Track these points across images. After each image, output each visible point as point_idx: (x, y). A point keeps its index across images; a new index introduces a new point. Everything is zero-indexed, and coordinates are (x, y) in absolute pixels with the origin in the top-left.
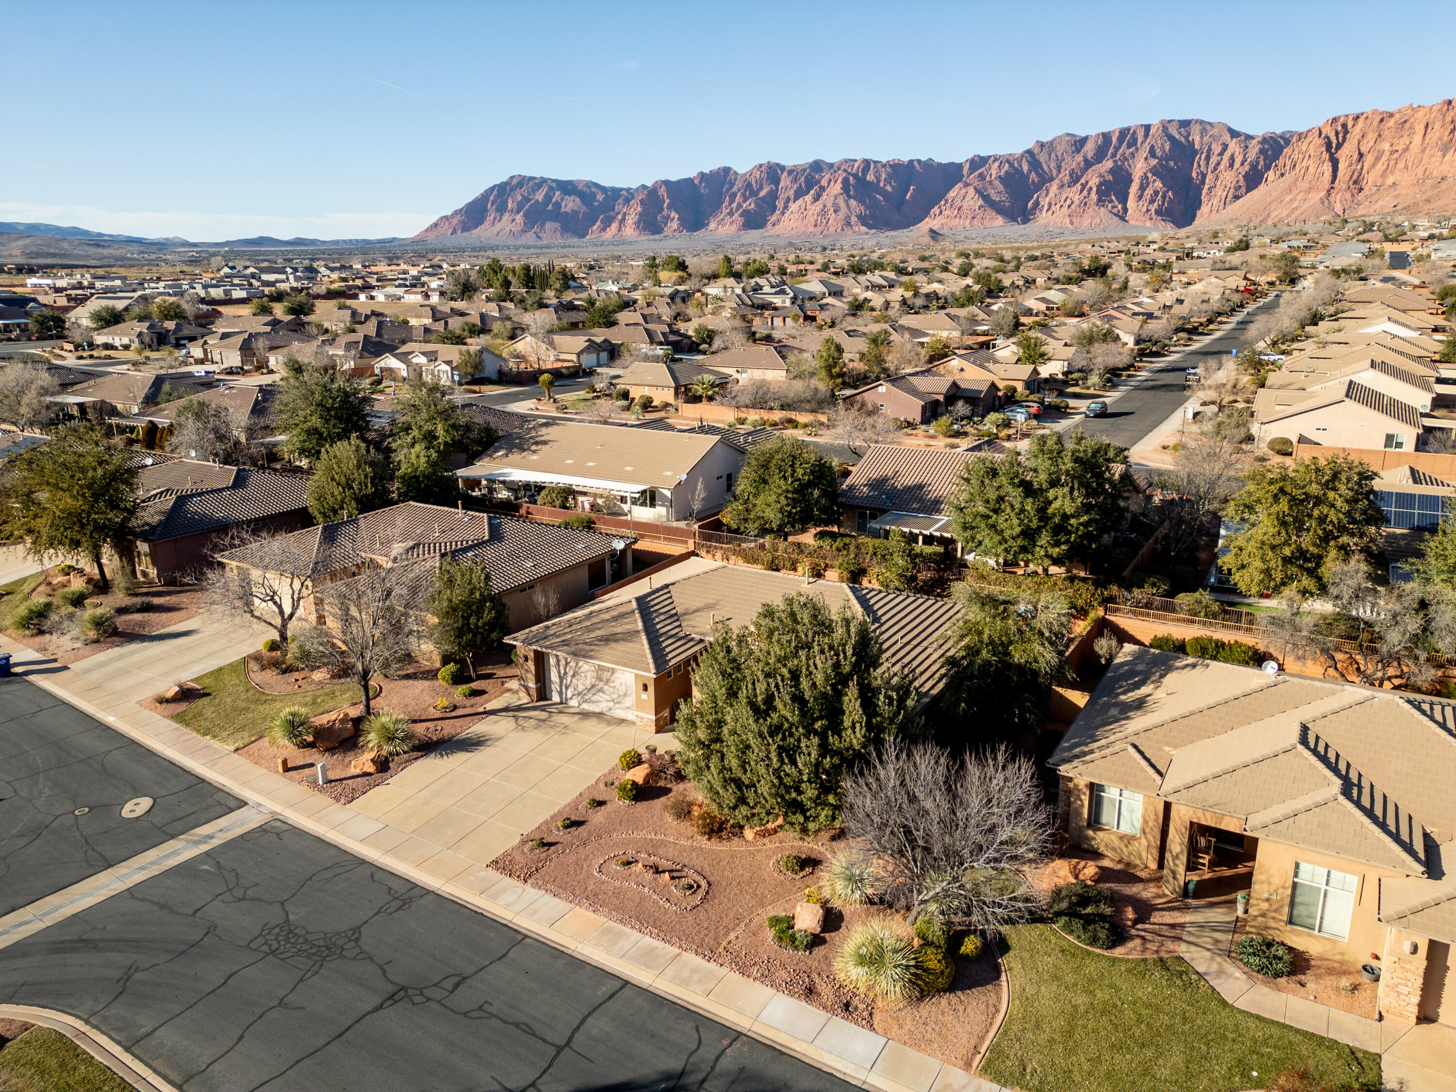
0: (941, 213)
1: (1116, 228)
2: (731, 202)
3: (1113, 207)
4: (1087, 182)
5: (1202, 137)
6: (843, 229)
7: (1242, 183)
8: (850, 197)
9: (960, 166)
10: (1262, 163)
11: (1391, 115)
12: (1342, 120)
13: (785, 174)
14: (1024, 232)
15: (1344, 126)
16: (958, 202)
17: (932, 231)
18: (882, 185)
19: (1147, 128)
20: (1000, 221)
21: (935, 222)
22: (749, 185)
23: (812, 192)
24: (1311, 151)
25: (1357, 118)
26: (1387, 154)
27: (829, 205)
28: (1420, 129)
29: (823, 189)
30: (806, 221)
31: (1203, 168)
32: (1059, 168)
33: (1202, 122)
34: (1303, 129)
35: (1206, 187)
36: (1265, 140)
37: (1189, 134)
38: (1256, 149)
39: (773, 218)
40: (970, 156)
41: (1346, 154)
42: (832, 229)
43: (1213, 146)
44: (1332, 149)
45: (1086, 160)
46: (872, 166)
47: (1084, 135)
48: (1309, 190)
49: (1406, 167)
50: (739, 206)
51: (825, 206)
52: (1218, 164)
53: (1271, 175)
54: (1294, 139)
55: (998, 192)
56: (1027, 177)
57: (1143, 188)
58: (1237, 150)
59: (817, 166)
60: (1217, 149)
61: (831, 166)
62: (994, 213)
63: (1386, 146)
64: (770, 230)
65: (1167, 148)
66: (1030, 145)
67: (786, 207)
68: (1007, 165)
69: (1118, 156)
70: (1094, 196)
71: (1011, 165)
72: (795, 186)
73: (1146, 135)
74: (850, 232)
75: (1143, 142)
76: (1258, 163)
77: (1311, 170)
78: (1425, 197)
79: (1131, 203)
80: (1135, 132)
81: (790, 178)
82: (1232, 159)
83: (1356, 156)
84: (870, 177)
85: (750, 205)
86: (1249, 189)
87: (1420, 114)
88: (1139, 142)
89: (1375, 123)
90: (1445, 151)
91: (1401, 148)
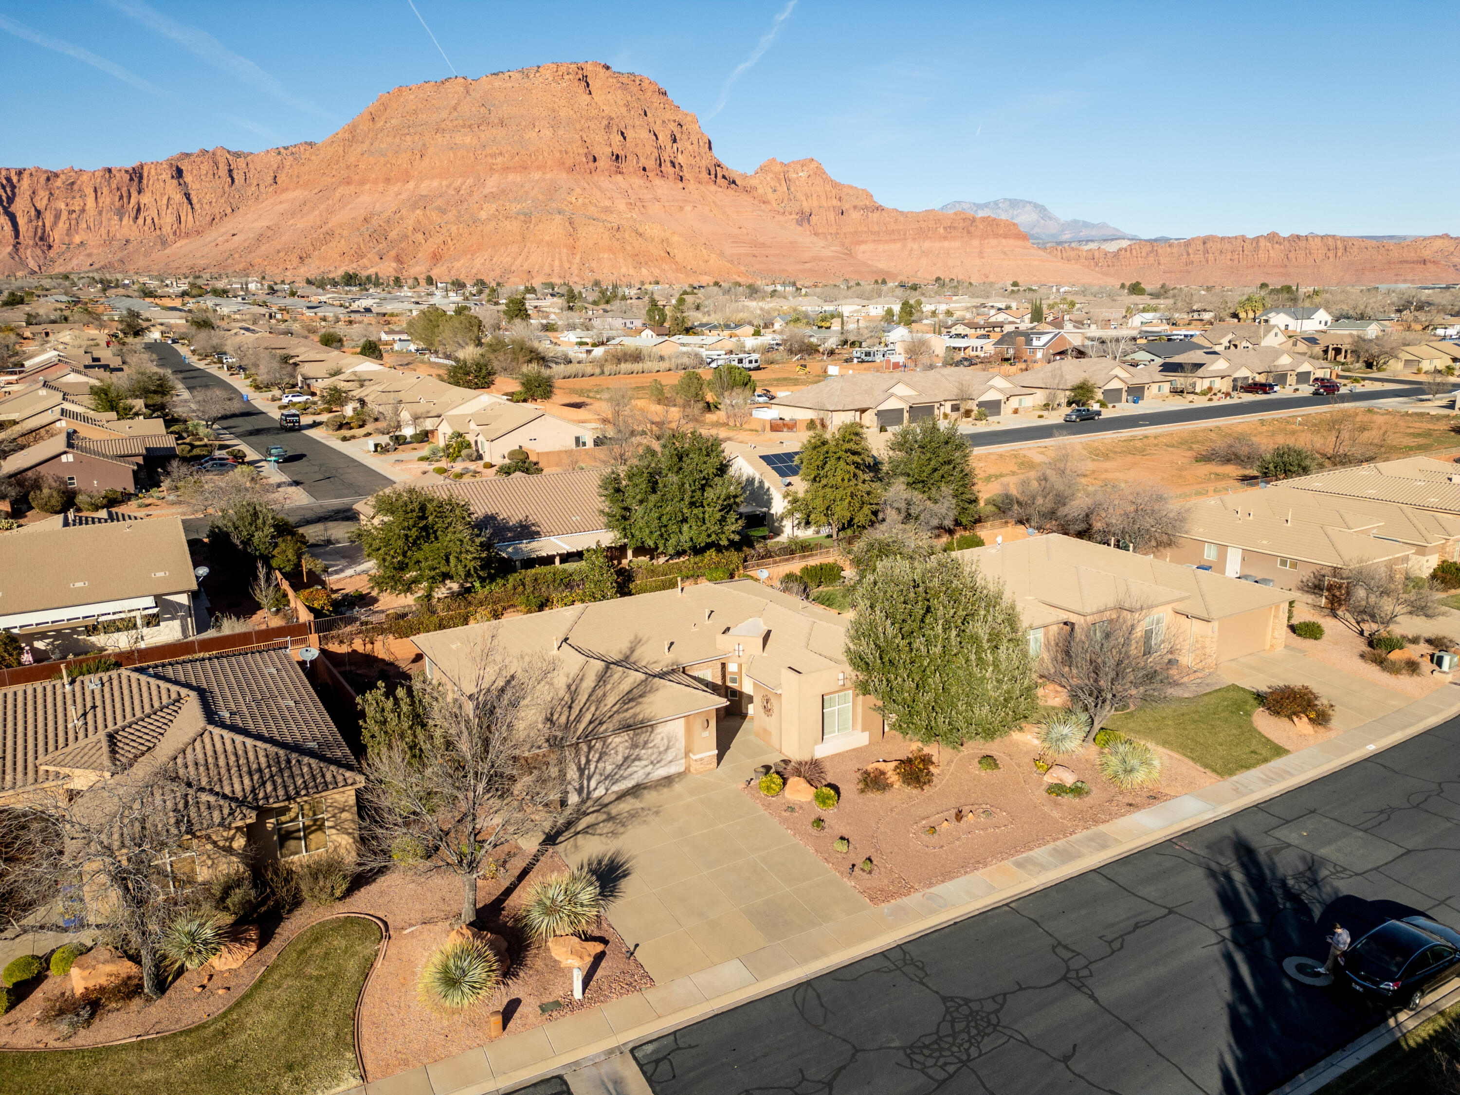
11: (56, 175)
15: (8, 180)
25: (20, 173)
26: (65, 213)
28: (89, 191)
41: (21, 209)
63: (62, 206)
78: (118, 257)
83: (33, 213)
87: (85, 178)
89: (42, 180)
90: (121, 215)
91: (77, 208)
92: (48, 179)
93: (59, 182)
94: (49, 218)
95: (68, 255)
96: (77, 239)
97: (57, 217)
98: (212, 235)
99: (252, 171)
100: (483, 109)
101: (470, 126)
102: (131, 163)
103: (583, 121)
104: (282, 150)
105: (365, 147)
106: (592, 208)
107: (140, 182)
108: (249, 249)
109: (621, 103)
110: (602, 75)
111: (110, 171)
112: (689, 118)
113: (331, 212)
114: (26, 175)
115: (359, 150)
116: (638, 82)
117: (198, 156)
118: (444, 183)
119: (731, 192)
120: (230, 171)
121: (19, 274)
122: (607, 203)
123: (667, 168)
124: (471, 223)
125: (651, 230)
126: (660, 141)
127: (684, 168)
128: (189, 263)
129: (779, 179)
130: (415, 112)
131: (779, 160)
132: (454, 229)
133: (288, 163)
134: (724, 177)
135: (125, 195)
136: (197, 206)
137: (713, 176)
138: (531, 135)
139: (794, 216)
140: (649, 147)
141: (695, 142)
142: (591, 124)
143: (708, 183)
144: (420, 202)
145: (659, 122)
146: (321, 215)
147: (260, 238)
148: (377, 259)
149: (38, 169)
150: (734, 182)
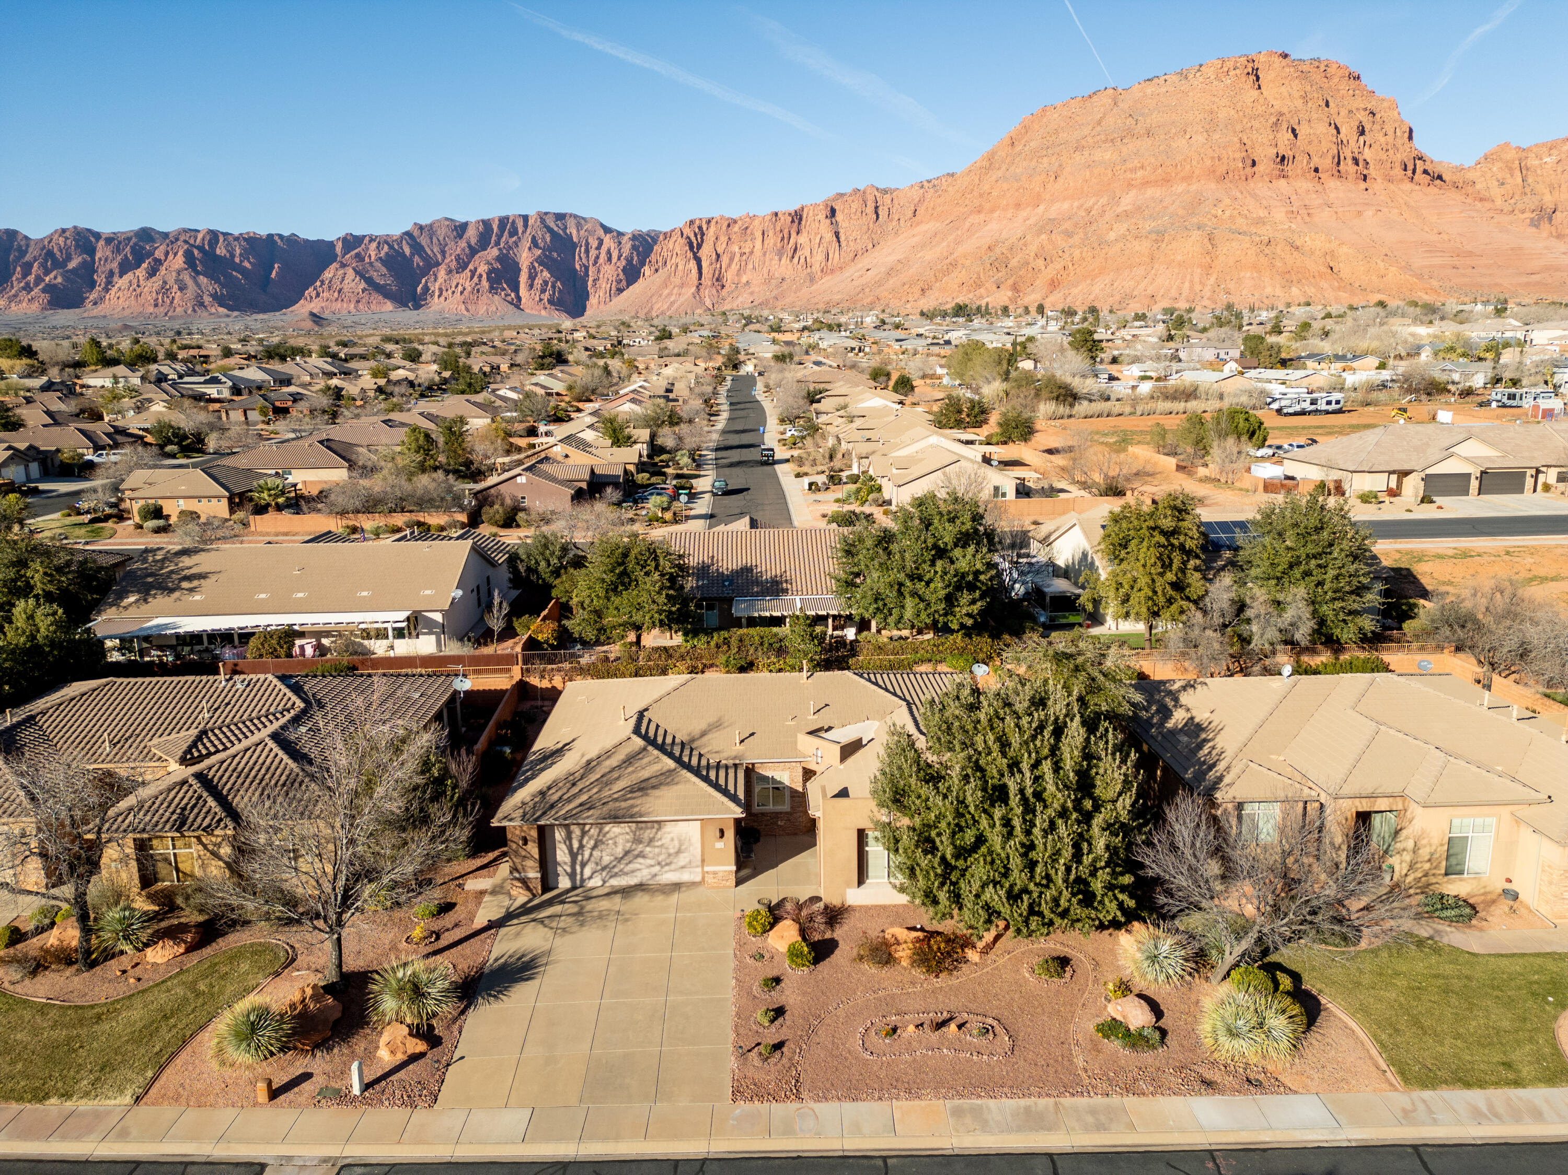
0: (318, 295)
1: (513, 317)
2: (26, 273)
3: (506, 295)
4: (476, 269)
5: (578, 231)
6: (194, 310)
7: (622, 276)
8: (198, 273)
9: (331, 245)
10: (636, 258)
11: (735, 222)
12: (697, 223)
13: (102, 243)
14: (418, 318)
15: (700, 228)
16: (337, 284)
17: (313, 315)
18: (237, 260)
19: (526, 218)
20: (389, 306)
21: (312, 305)
22: (50, 254)
23: (145, 265)
24: (677, 249)
25: (709, 222)
26: (738, 255)
27: (171, 281)
28: (758, 235)
29: (159, 262)
30: (141, 300)
31: (584, 261)
32: (443, 253)
33: (576, 216)
34: (667, 229)
35: (591, 279)
36: (635, 237)
37: (566, 228)
38: (629, 245)
39: (93, 296)
40: (342, 234)
41: (706, 253)
42: (179, 310)
43: (590, 240)
44: (694, 247)
45: (470, 246)
46: (221, 239)
47: (464, 221)
48: (682, 286)
49: (754, 268)
50: (39, 280)
51: (165, 283)
52: (597, 257)
53: (647, 270)
54: (661, 238)
55: (380, 275)
56: (411, 260)
57: (532, 277)
58: (613, 246)
59: (146, 235)
60: (594, 243)
61: (166, 235)
62: (381, 297)
63: (736, 249)
64: (89, 310)
65: (548, 239)
66: (408, 227)
67: (109, 282)
68: (386, 247)
69: (502, 245)
70: (485, 284)
71: (391, 247)
72: (119, 258)
73: (526, 225)
74: (205, 314)
75: (524, 232)
76: (632, 258)
77: (680, 267)
78: (773, 294)
79: (523, 291)
80: (514, 222)
81: (110, 248)
82: (609, 252)
83: (714, 256)
84: (221, 251)
85: (55, 278)
86: (630, 282)
87: (756, 222)
88: (520, 231)
89: (724, 227)
90: (780, 254)
91: (747, 250)
92: (729, 226)
93: (736, 228)
94: (725, 260)
95: (735, 295)
96: (744, 279)
97: (731, 259)
98: (850, 272)
99: (896, 206)
100: (1130, 121)
101: (1112, 141)
102: (793, 207)
103: (1245, 121)
104: (925, 184)
105: (1000, 173)
106: (1240, 221)
107: (800, 223)
108: (879, 284)
109: (1296, 95)
110: (1276, 65)
111: (776, 214)
112: (1385, 104)
113: (958, 243)
114: (713, 223)
115: (994, 177)
116: (1322, 68)
117: (851, 195)
118: (1076, 204)
119: (1433, 190)
120: (877, 207)
121: (699, 311)
122: (1262, 213)
123: (1348, 166)
124: (1096, 245)
125: (1313, 241)
126: (1342, 136)
127: (1371, 166)
128: (827, 299)
129: (1511, 169)
130: (1056, 132)
131: (1514, 144)
132: (1077, 253)
133: (928, 196)
134: (1425, 172)
135: (786, 236)
136: (843, 244)
137: (1409, 173)
138: (1182, 142)
139: (1528, 215)
140: (1328, 145)
141: (1391, 133)
142: (1256, 124)
143: (1402, 180)
144: (1048, 226)
145: (1344, 112)
146: (948, 246)
147: (891, 272)
148: (994, 288)
149: (722, 217)
150: (1440, 177)
